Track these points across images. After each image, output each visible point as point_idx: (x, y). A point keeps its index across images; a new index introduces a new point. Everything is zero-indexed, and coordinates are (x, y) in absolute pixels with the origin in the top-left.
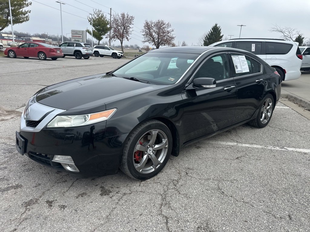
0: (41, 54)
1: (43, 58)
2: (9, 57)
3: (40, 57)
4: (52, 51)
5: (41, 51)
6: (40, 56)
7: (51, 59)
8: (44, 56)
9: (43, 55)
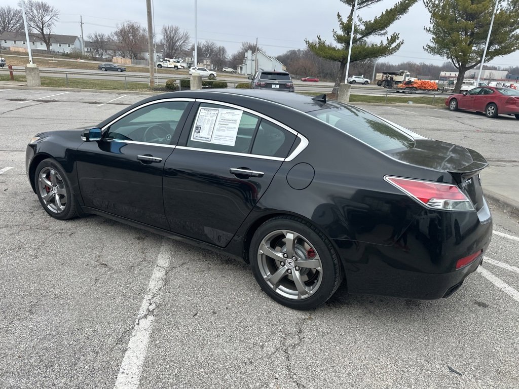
0: (491, 108)
1: (491, 114)
2: (449, 109)
3: (488, 112)
4: (511, 101)
5: (492, 101)
6: (489, 110)
7: (514, 117)
8: (493, 111)
9: (493, 109)
